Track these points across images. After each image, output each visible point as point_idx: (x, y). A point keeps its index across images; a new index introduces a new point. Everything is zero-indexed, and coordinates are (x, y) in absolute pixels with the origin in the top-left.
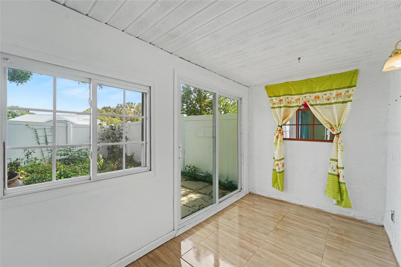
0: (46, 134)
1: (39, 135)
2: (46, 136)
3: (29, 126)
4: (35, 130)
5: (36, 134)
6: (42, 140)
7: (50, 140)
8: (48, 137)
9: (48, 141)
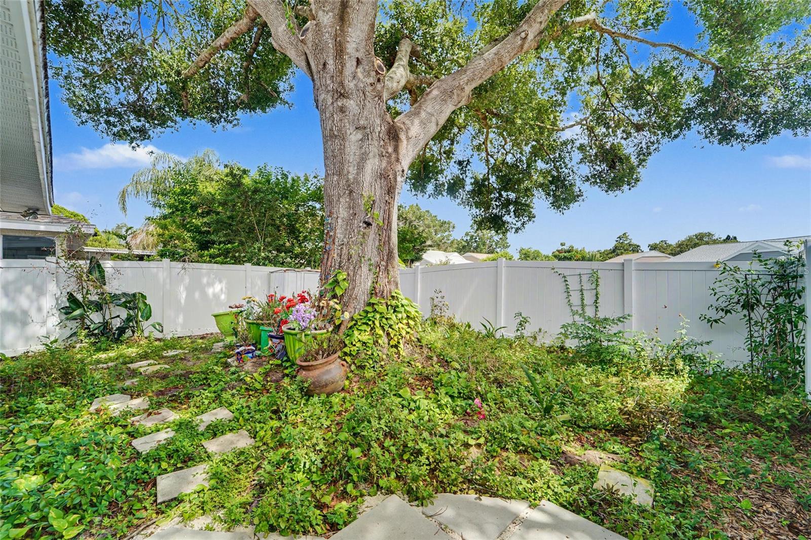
0: (582, 286)
1: (571, 287)
2: (581, 290)
3: (555, 270)
4: (565, 277)
5: (567, 285)
6: (575, 299)
7: (589, 299)
8: (585, 292)
9: (585, 302)
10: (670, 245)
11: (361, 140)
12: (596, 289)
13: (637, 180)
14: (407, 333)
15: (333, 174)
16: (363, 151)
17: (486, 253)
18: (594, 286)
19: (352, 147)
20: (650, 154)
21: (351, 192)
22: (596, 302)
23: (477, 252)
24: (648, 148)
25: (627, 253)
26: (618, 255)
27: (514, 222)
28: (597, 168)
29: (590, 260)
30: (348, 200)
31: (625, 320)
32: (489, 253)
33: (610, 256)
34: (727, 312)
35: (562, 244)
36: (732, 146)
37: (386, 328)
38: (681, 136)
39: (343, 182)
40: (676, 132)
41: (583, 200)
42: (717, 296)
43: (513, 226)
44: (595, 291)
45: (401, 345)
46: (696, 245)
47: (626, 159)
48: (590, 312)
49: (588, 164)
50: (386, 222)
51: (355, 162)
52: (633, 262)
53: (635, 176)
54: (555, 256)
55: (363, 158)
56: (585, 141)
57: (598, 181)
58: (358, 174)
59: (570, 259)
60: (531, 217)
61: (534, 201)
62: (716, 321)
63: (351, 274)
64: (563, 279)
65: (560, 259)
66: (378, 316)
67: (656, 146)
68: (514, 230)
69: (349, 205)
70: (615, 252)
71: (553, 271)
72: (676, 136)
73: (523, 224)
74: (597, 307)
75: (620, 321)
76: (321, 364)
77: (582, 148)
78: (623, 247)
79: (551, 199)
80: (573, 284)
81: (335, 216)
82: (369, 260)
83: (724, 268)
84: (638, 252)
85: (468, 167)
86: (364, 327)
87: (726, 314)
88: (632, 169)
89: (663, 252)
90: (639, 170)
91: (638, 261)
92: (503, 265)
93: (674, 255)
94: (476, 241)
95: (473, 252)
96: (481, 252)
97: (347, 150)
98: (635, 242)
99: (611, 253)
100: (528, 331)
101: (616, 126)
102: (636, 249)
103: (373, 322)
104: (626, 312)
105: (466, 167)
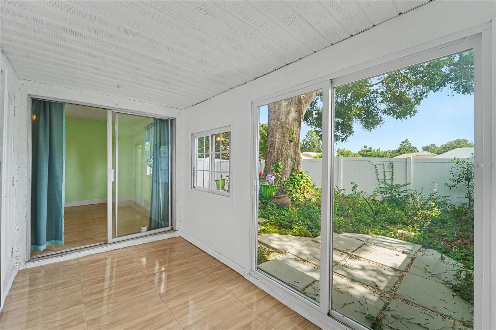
0: (385, 170)
1: (379, 171)
2: (384, 172)
3: (370, 162)
4: (375, 165)
5: (377, 169)
6: (381, 177)
7: (388, 176)
8: (386, 173)
9: (386, 178)
10: (438, 147)
11: (287, 105)
12: (392, 171)
13: (415, 112)
14: (307, 188)
15: (275, 119)
16: (288, 109)
17: (315, 152)
18: (391, 170)
19: (283, 108)
20: (422, 99)
21: (283, 127)
22: (392, 178)
23: (310, 151)
24: (421, 95)
25: (408, 153)
26: (401, 154)
27: (341, 135)
28: (391, 105)
29: (382, 156)
30: (281, 130)
31: (407, 185)
32: (317, 152)
33: (396, 154)
34: (458, 182)
35: (365, 147)
36: (470, 95)
37: (299, 185)
38: (440, 90)
39: (279, 123)
40: (437, 87)
41: (383, 123)
42: (453, 175)
43: (340, 137)
44: (391, 172)
45: (305, 193)
46: (454, 148)
47: (409, 101)
48: (389, 182)
49: (386, 103)
50: (298, 140)
51: (284, 114)
52: (411, 158)
53: (413, 110)
54: (360, 154)
55: (288, 113)
56: (384, 90)
57: (392, 112)
58: (286, 119)
59: (370, 156)
60: (351, 133)
61: (353, 123)
62: (453, 186)
63: (283, 162)
64: (375, 167)
65: (363, 156)
66: (296, 180)
67: (425, 94)
68: (341, 140)
69: (282, 133)
70: (399, 152)
71: (369, 162)
72: (438, 90)
73: (346, 136)
74: (392, 180)
75: (405, 186)
76: (283, 197)
77: (382, 94)
78: (405, 148)
79: (364, 123)
80: (380, 169)
81: (275, 137)
82: (291, 156)
83: (458, 161)
84: (415, 152)
85: (315, 105)
86: (290, 185)
87: (457, 183)
88: (412, 106)
89: (432, 152)
90: (416, 106)
91: (416, 158)
92: (342, 159)
93: (439, 154)
94: (309, 145)
95: (308, 151)
96: (312, 151)
97: (281, 109)
98: (413, 145)
99: (397, 152)
100: (358, 190)
101: (403, 82)
102: (413, 150)
103: (294, 183)
104: (408, 182)
105: (314, 105)
